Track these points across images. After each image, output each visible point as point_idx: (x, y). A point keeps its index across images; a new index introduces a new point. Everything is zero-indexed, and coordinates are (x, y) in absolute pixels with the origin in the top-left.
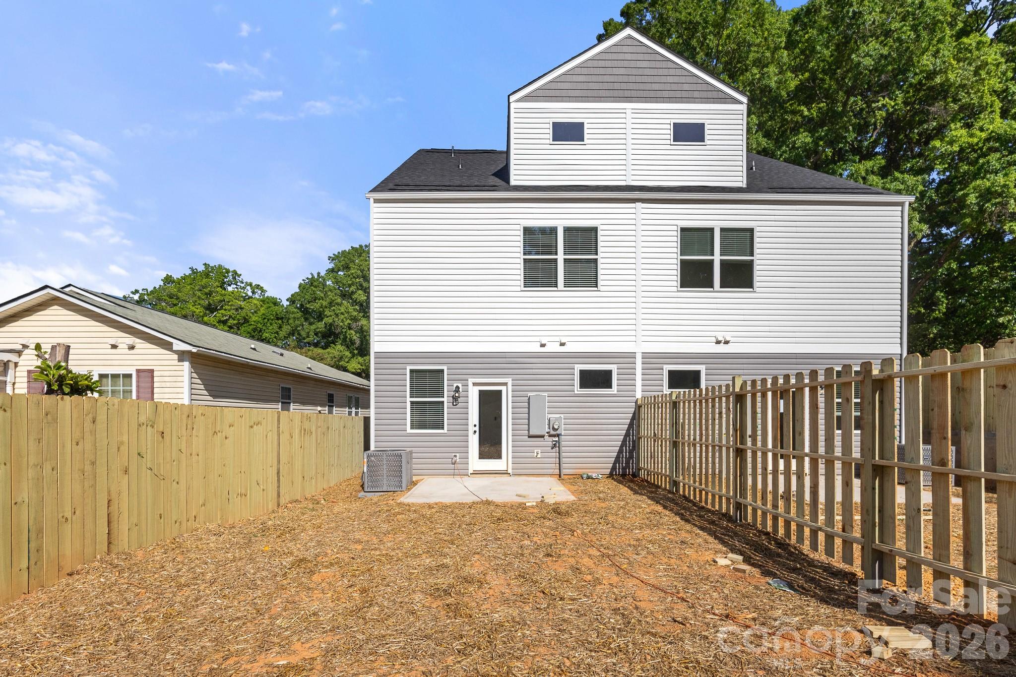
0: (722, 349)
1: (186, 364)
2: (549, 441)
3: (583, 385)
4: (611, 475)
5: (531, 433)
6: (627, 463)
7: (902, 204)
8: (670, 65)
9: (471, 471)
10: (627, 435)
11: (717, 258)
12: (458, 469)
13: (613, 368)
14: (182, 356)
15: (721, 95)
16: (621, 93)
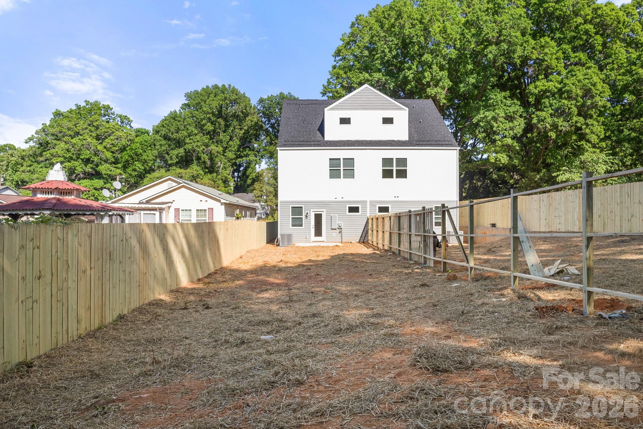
0: (396, 199)
1: (223, 206)
2: (338, 231)
3: (349, 212)
4: (359, 242)
5: (332, 228)
6: (365, 238)
7: (457, 150)
8: (381, 97)
9: (312, 241)
10: (364, 228)
11: (395, 168)
12: (307, 239)
13: (360, 206)
14: (222, 204)
15: (399, 108)
16: (364, 107)
